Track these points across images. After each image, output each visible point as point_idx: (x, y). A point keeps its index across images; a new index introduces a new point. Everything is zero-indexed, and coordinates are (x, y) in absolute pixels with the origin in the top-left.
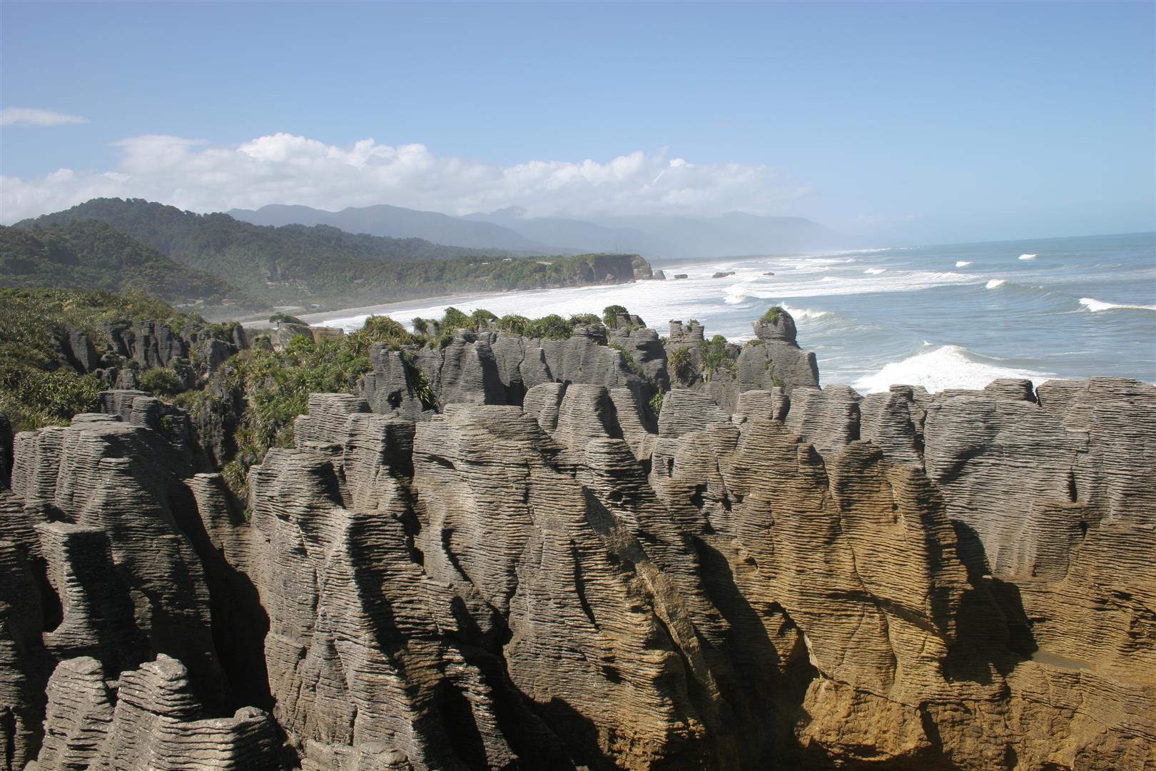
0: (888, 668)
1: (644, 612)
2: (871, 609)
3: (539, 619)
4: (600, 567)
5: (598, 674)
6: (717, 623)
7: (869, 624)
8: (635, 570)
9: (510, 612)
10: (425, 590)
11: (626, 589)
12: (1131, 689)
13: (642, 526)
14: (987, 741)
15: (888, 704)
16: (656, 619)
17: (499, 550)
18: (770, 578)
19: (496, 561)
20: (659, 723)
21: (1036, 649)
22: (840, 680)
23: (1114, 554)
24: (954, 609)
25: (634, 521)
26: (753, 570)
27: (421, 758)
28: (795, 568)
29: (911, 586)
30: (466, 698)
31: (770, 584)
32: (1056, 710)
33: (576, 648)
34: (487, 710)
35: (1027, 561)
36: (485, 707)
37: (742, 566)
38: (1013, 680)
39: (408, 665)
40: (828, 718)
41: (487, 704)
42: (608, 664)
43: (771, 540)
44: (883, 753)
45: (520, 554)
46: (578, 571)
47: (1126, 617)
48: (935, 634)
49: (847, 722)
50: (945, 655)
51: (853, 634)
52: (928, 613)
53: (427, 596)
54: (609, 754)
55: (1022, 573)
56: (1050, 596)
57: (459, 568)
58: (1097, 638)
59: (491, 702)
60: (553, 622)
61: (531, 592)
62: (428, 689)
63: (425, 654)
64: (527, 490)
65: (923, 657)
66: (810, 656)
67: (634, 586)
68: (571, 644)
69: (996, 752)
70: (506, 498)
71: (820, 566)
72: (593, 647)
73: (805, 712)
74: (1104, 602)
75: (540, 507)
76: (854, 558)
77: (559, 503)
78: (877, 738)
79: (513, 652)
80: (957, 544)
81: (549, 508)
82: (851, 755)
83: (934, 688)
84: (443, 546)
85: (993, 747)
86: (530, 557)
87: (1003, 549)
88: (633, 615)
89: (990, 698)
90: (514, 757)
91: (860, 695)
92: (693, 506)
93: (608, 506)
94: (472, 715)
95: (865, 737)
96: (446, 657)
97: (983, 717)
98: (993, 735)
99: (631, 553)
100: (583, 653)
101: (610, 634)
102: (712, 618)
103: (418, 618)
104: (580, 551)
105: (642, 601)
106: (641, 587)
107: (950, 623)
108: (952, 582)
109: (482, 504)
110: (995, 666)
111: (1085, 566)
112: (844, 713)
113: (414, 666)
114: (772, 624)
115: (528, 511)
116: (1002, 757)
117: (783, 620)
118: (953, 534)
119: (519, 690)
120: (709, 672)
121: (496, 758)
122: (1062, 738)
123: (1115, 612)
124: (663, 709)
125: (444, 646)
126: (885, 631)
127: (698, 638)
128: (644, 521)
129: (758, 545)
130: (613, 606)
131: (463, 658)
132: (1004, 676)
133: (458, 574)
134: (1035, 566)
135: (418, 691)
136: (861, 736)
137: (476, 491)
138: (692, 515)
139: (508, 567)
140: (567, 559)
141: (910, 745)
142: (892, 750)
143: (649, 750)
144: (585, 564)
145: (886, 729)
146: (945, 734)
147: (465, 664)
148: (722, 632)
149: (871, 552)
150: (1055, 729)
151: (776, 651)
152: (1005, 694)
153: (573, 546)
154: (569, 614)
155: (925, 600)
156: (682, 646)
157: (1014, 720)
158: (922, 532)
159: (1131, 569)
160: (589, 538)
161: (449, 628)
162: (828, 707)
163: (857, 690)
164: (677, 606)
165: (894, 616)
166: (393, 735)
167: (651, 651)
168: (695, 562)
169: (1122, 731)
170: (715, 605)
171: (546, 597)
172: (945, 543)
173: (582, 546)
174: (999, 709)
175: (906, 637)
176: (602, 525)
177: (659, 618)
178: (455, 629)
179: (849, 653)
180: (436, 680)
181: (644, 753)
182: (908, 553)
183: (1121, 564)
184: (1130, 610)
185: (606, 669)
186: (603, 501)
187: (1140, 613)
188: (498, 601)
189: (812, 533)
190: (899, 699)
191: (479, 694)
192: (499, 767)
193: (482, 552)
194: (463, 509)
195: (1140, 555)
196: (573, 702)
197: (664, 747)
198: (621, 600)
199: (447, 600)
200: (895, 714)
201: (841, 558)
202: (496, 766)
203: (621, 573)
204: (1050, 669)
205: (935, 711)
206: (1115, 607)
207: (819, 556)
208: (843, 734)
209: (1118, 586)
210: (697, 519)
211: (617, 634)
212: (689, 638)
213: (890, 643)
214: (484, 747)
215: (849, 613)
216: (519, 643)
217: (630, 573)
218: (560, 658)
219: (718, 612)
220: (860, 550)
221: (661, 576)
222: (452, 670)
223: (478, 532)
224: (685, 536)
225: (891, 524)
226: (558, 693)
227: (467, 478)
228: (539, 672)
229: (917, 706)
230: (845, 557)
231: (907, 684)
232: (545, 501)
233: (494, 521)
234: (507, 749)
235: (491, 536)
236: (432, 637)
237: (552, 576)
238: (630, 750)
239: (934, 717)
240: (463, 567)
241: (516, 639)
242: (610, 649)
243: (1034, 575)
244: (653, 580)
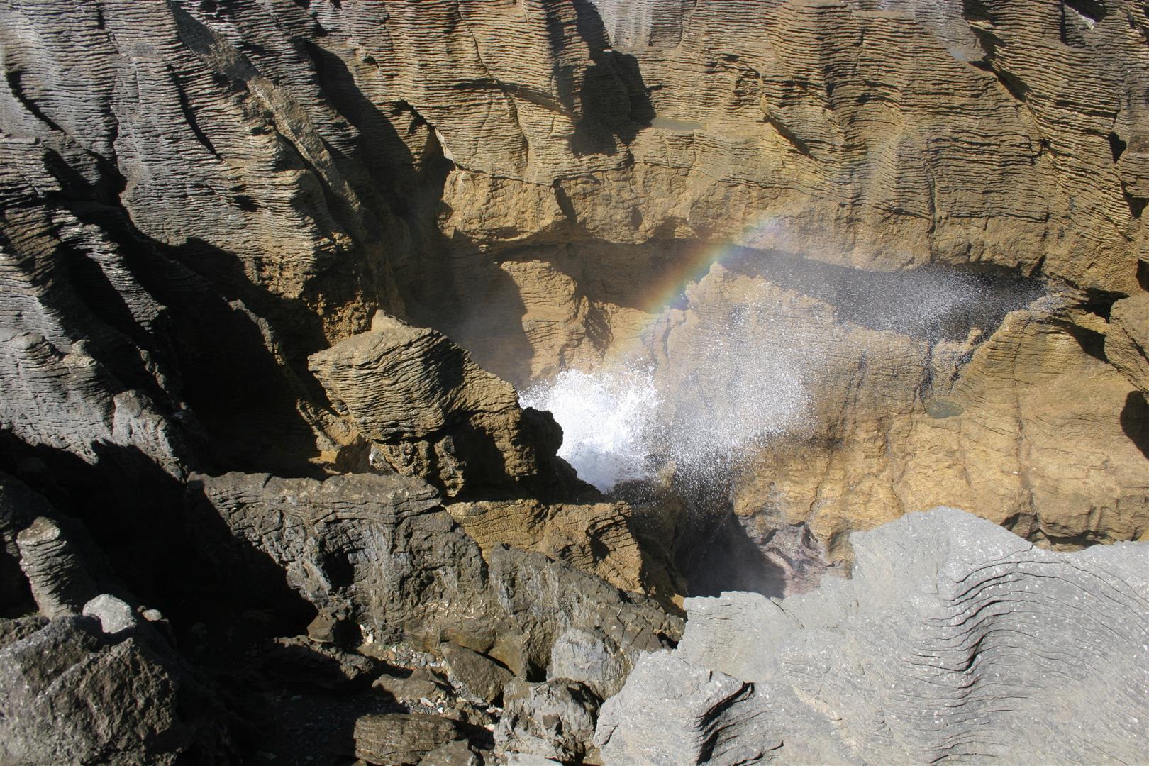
0: (521, 152)
1: (267, 133)
2: (498, 96)
3: (153, 159)
4: (207, 91)
5: (231, 206)
6: (344, 131)
7: (498, 110)
8: (247, 89)
9: (117, 157)
10: (7, 151)
11: (242, 112)
12: (736, 143)
13: (246, 37)
14: (615, 207)
15: (524, 186)
16: (281, 138)
17: (84, 88)
18: (392, 76)
19: (85, 101)
20: (305, 243)
21: (654, 116)
22: (476, 169)
23: (722, 17)
24: (578, 87)
25: (236, 33)
26: (374, 70)
27: (61, 332)
28: (417, 62)
29: (536, 69)
30: (92, 259)
31: (394, 82)
32: (674, 170)
33: (201, 183)
34: (119, 267)
35: (643, 31)
36: (117, 265)
37: (361, 67)
38: (635, 147)
39: (13, 239)
40: (469, 207)
41: (117, 262)
42: (239, 194)
43: (389, 36)
44: (524, 232)
45: (112, 90)
46: (184, 99)
47: (731, 77)
48: (562, 113)
49: (487, 209)
50: (573, 132)
51: (483, 123)
52: (554, 93)
53: (11, 157)
54: (260, 282)
55: (640, 43)
56: (664, 64)
57: (42, 117)
58: (707, 100)
59: (122, 258)
60: (169, 159)
61: (137, 131)
62: (46, 259)
63: (30, 222)
64: (100, 12)
65: (553, 137)
66: (444, 150)
67: (250, 106)
68: (194, 179)
69: (624, 216)
70: (76, 24)
71: (443, 58)
72: (218, 178)
73: (446, 205)
74: (713, 65)
75: (121, 31)
76: (476, 46)
77: (143, 23)
78: (516, 219)
79: (132, 199)
80: (578, 20)
81: (132, 32)
82: (494, 239)
83: (565, 165)
84: (13, 93)
85: (621, 211)
86: (125, 91)
87: (621, 20)
88: (255, 138)
89: (616, 167)
90: (162, 307)
91: (497, 182)
92: (298, 7)
93: (201, 19)
94: (104, 276)
95: (506, 220)
96: (56, 221)
97: (611, 184)
98: (621, 200)
99: (240, 70)
100: (210, 187)
101: (236, 163)
102: (339, 126)
103: (9, 184)
104: (181, 76)
105: (261, 121)
106: (258, 106)
107: (575, 101)
108: (575, 60)
109: (49, 35)
110: (619, 137)
111: (697, 32)
112: (483, 200)
113: (21, 238)
114: (402, 123)
115: (108, 37)
116: (629, 219)
117: (412, 118)
118: (573, 11)
119: (149, 238)
120: (346, 184)
121: (143, 313)
122: (679, 194)
123: (722, 74)
124: (306, 229)
125: (49, 209)
126: (515, 115)
127: (329, 151)
128: (246, 32)
129: (376, 42)
130: (231, 132)
131: (76, 218)
132: (627, 145)
133: (43, 124)
134: (651, 36)
135: (34, 264)
136: (502, 219)
137: (35, 20)
138: (299, 17)
139: (102, 106)
140: (168, 87)
141: (548, 220)
142: (531, 228)
143: (300, 271)
144: (190, 91)
145: (524, 210)
146: (578, 206)
147: (81, 224)
148: (352, 139)
149: (493, 37)
150: (673, 187)
151: (409, 150)
152: (630, 161)
153: (171, 72)
154: (185, 149)
155: (550, 81)
156: (313, 162)
157: (638, 184)
158: (543, 12)
159: (737, 31)
160: (188, 61)
161: (50, 189)
162: (467, 197)
163: (493, 177)
164: (300, 121)
165: (522, 100)
166: (20, 315)
167: (283, 172)
168: (311, 70)
169: (729, 181)
170: (341, 112)
171: (154, 133)
172: (566, 20)
173: (182, 70)
174: (625, 176)
175: (534, 119)
176: (199, 43)
177: (283, 136)
178: (57, 189)
179: (481, 142)
180: (52, 247)
181: (295, 275)
182: (530, 34)
183: (729, 27)
184: (736, 71)
185: (238, 199)
186: (195, 14)
187: (744, 72)
188: (100, 146)
189: (431, 23)
190: (534, 180)
191: (105, 252)
192: (149, 321)
193: (65, 94)
194: (26, 44)
195: (746, 17)
196: (210, 239)
197: (316, 265)
198: (238, 124)
199: (38, 158)
200: (532, 194)
201: (463, 47)
202: (145, 321)
203: (233, 94)
204: (668, 133)
205: (568, 186)
206: (723, 69)
207: (440, 47)
208: (485, 221)
209: (726, 49)
210: (304, 22)
211: (242, 161)
212: (320, 152)
213: (520, 127)
214: (127, 305)
215: (477, 102)
216: (136, 188)
217: (243, 93)
218: (186, 196)
219: (345, 119)
220: (482, 36)
221: (277, 91)
222: (67, 234)
223: (53, 71)
224: (295, 42)
225: (511, 5)
226: (192, 233)
227: (18, 5)
228: (166, 215)
229: (551, 184)
230: (467, 45)
231: (540, 164)
232: (125, 23)
233: (69, 54)
234: (152, 302)
235: (71, 74)
236: (33, 201)
237: (155, 110)
238: (281, 275)
239: (567, 192)
240: (47, 114)
241: (132, 184)
242: (238, 178)
243: (650, 44)
244: (270, 96)
